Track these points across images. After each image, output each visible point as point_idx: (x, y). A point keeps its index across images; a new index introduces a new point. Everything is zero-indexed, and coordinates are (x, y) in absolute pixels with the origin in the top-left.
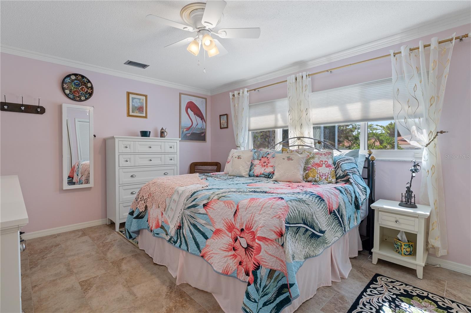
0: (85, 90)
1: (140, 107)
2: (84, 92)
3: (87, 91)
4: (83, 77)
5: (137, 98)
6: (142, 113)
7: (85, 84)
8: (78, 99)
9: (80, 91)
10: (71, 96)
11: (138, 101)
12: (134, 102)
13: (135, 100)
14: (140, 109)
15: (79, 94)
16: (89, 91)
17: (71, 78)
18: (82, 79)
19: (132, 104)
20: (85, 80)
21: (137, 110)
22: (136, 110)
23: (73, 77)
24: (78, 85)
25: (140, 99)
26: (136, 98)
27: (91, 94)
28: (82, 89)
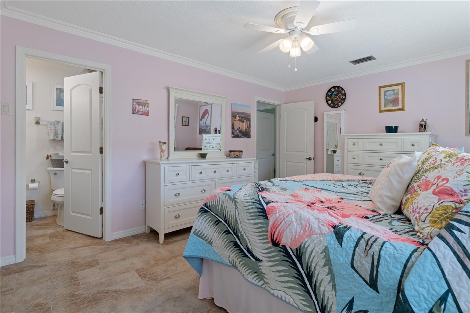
0: (341, 97)
1: (395, 99)
2: (340, 99)
3: (342, 97)
4: (339, 87)
5: (391, 90)
6: (397, 105)
7: (341, 93)
8: (336, 106)
9: (338, 99)
10: (332, 105)
11: (392, 92)
12: (386, 96)
13: (387, 94)
14: (395, 101)
15: (337, 101)
16: (344, 97)
17: (332, 91)
18: (339, 89)
19: (384, 97)
20: (340, 89)
21: (391, 103)
22: (389, 103)
23: (333, 90)
24: (336, 95)
25: (394, 90)
26: (389, 91)
27: (344, 99)
28: (339, 97)
